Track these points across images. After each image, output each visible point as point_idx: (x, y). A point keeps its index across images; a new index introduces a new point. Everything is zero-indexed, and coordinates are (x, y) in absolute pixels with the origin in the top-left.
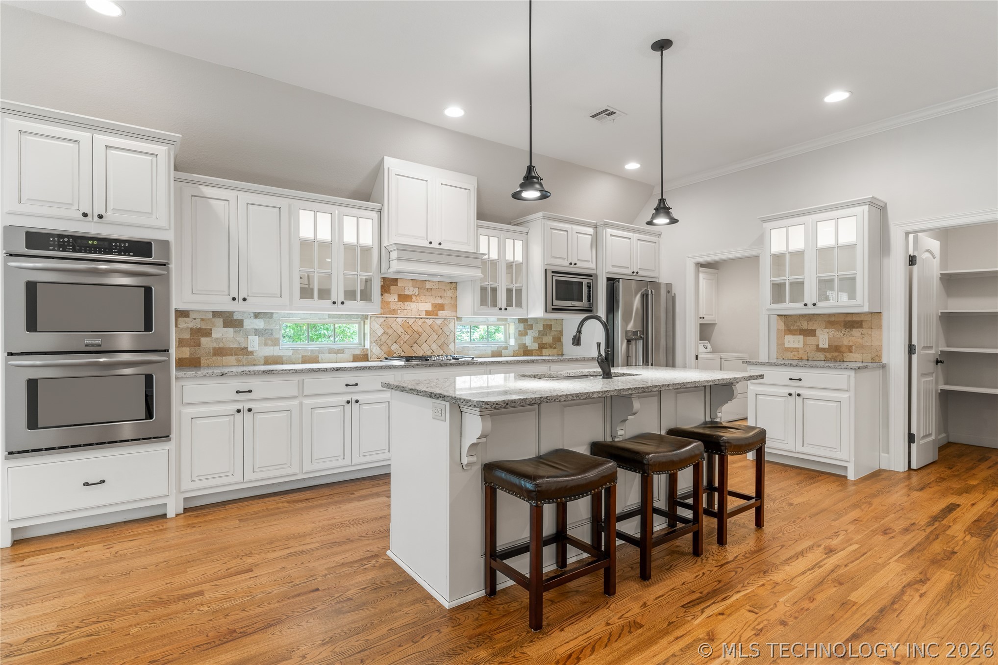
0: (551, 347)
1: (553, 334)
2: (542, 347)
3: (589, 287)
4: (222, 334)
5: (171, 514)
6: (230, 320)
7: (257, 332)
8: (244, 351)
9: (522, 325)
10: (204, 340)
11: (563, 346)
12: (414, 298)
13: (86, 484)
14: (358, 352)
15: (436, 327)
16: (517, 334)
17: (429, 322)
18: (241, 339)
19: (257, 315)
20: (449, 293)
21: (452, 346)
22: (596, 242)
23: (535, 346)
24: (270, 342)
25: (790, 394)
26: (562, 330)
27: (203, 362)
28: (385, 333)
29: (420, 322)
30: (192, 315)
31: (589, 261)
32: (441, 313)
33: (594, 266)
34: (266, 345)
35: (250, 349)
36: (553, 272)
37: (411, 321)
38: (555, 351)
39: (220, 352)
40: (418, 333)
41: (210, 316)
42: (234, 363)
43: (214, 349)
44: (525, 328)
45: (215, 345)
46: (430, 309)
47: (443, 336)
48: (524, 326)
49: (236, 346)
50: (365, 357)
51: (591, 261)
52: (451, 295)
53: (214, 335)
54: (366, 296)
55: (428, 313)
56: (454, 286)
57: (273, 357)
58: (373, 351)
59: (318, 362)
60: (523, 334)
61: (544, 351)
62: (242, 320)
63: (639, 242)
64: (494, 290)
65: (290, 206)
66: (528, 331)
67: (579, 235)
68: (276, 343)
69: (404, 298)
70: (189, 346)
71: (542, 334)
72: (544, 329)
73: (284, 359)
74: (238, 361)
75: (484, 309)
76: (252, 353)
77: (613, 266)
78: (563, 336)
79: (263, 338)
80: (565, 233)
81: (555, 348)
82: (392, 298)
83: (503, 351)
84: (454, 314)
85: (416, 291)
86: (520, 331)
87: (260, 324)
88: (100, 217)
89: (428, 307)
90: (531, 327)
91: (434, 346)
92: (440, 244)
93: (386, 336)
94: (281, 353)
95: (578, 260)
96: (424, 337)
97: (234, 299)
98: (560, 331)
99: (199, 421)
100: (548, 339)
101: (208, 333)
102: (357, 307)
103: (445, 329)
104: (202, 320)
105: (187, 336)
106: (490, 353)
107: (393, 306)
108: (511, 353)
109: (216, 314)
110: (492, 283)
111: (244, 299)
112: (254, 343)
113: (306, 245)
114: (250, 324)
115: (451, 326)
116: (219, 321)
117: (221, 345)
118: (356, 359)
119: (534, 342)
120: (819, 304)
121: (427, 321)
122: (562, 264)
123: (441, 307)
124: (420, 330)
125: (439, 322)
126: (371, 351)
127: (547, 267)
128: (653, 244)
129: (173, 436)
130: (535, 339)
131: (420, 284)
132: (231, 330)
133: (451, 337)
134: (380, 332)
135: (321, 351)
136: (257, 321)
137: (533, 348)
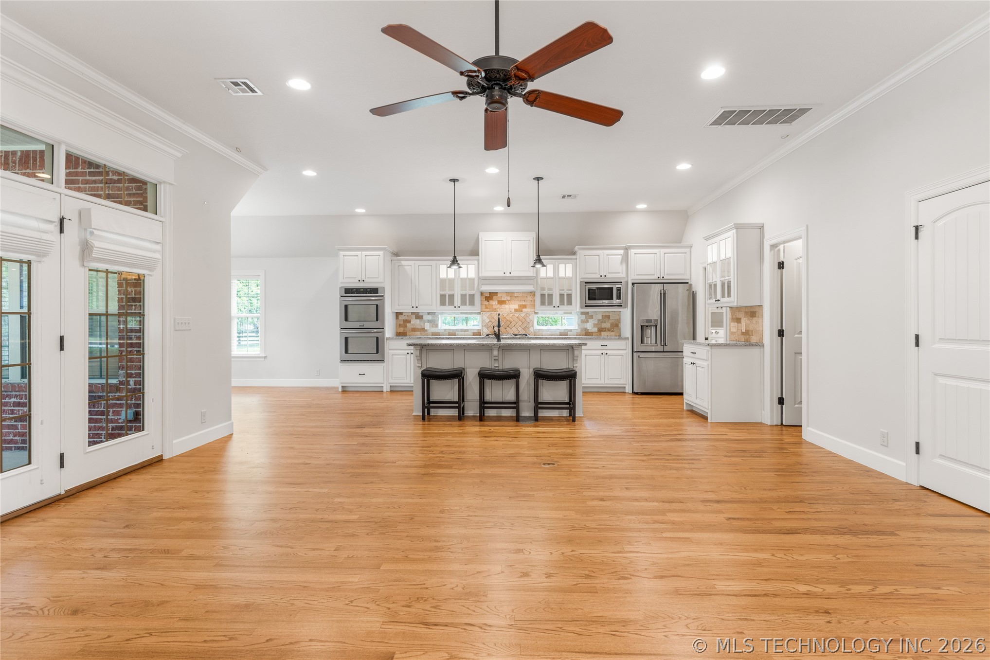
0: (609, 330)
1: (610, 321)
2: (601, 330)
3: (619, 290)
4: (415, 322)
5: (385, 390)
6: (418, 316)
7: (429, 321)
8: (423, 330)
9: (584, 316)
10: (408, 325)
11: (620, 330)
12: (507, 302)
13: (360, 374)
14: (476, 331)
15: (521, 318)
16: (580, 322)
17: (517, 315)
18: (422, 324)
19: (429, 314)
20: (530, 298)
21: (531, 329)
22: (625, 259)
23: (596, 330)
24: (434, 326)
25: (692, 363)
26: (620, 319)
27: (408, 334)
28: (490, 321)
29: (511, 315)
30: (404, 314)
31: (619, 273)
32: (525, 310)
33: (624, 275)
34: (432, 327)
35: (426, 329)
36: (585, 283)
37: (505, 315)
38: (613, 333)
39: (414, 330)
40: (510, 321)
41: (410, 314)
42: (419, 334)
43: (412, 328)
44: (586, 318)
45: (412, 327)
46: (517, 308)
47: (526, 323)
48: (586, 316)
49: (420, 327)
50: (479, 334)
51: (621, 272)
52: (531, 299)
53: (412, 322)
54: (472, 303)
55: (516, 310)
56: (533, 293)
57: (434, 332)
58: (484, 331)
59: (456, 336)
60: (583, 322)
61: (603, 333)
62: (422, 316)
63: (666, 255)
64: (550, 296)
65: (436, 264)
66: (589, 320)
67: (609, 256)
68: (437, 326)
69: (501, 302)
70: (403, 327)
71: (601, 322)
72: (602, 318)
73: (440, 333)
74: (421, 334)
75: (543, 307)
76: (426, 330)
77: (637, 275)
78: (620, 323)
79: (431, 324)
80: (598, 257)
81: (613, 331)
82: (494, 303)
83: (569, 332)
84: (533, 310)
85: (509, 298)
86: (582, 320)
87: (430, 317)
88: (363, 281)
89: (516, 307)
90: (592, 317)
91: (520, 329)
92: (510, 273)
93: (491, 323)
94: (439, 331)
95: (609, 273)
96: (513, 323)
97: (413, 307)
98: (617, 320)
99: (395, 356)
100: (607, 325)
101: (409, 322)
102: (467, 308)
103: (527, 319)
104: (407, 316)
105: (402, 323)
106: (559, 333)
107: (494, 307)
108: (575, 334)
109: (413, 313)
110: (548, 292)
111: (417, 307)
112: (427, 326)
113: (443, 281)
114: (426, 317)
115: (531, 317)
116: (414, 316)
117: (414, 327)
118: (474, 334)
119: (594, 327)
120: (722, 300)
121: (515, 314)
122: (594, 276)
123: (525, 306)
124: (511, 320)
125: (523, 315)
126: (482, 331)
127: (582, 280)
128: (683, 254)
129: (385, 360)
130: (595, 325)
131: (510, 294)
132: (418, 320)
133: (531, 323)
134: (487, 321)
135: (457, 330)
136: (428, 316)
137: (593, 331)
